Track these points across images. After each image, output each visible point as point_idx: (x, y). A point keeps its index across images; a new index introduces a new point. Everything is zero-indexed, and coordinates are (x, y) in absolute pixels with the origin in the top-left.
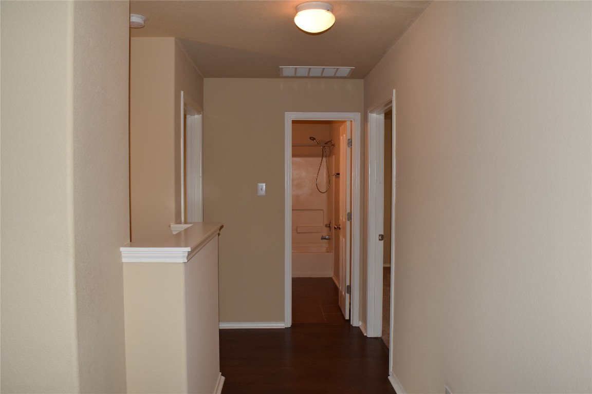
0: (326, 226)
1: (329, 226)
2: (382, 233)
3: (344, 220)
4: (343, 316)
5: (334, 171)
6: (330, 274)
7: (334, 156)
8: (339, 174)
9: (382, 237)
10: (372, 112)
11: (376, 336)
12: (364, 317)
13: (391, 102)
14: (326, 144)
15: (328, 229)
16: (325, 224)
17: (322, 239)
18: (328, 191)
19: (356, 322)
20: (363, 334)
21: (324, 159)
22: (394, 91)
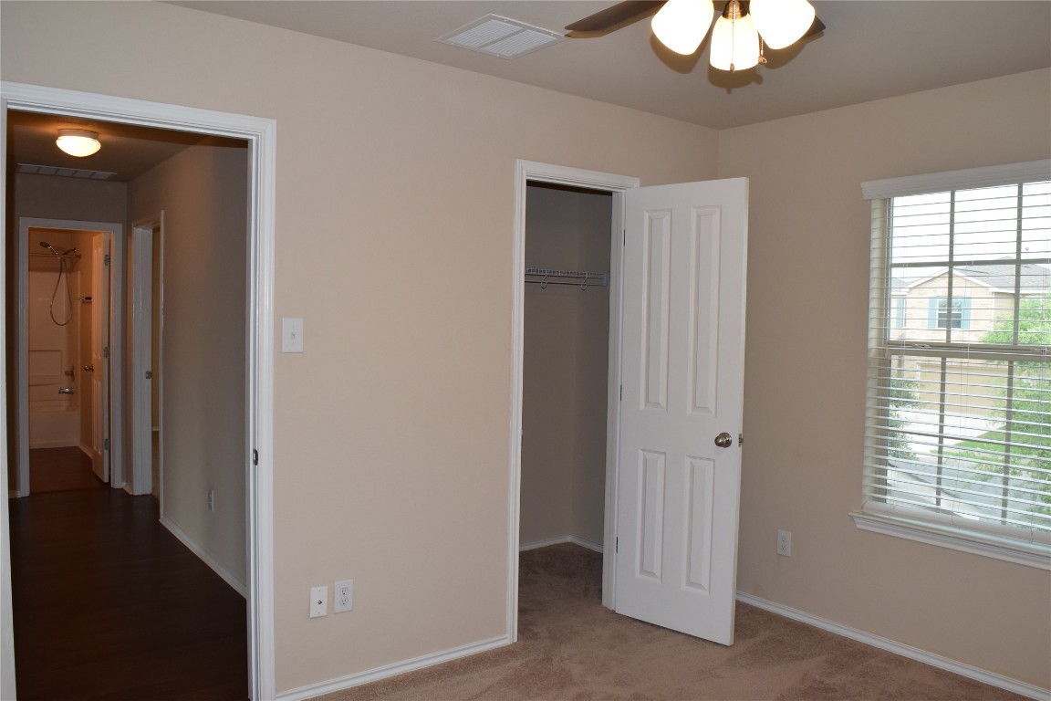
0: (67, 374)
1: (71, 374)
2: (150, 370)
3: (100, 358)
4: (100, 481)
5: (79, 294)
6: (74, 440)
7: (79, 272)
8: (90, 298)
9: (150, 375)
10: (136, 226)
11: (144, 493)
12: (128, 474)
13: (159, 222)
14: (66, 254)
15: (70, 377)
16: (64, 371)
17: (60, 393)
18: (70, 322)
19: (118, 483)
20: (127, 494)
21: (64, 275)
22: (163, 212)
